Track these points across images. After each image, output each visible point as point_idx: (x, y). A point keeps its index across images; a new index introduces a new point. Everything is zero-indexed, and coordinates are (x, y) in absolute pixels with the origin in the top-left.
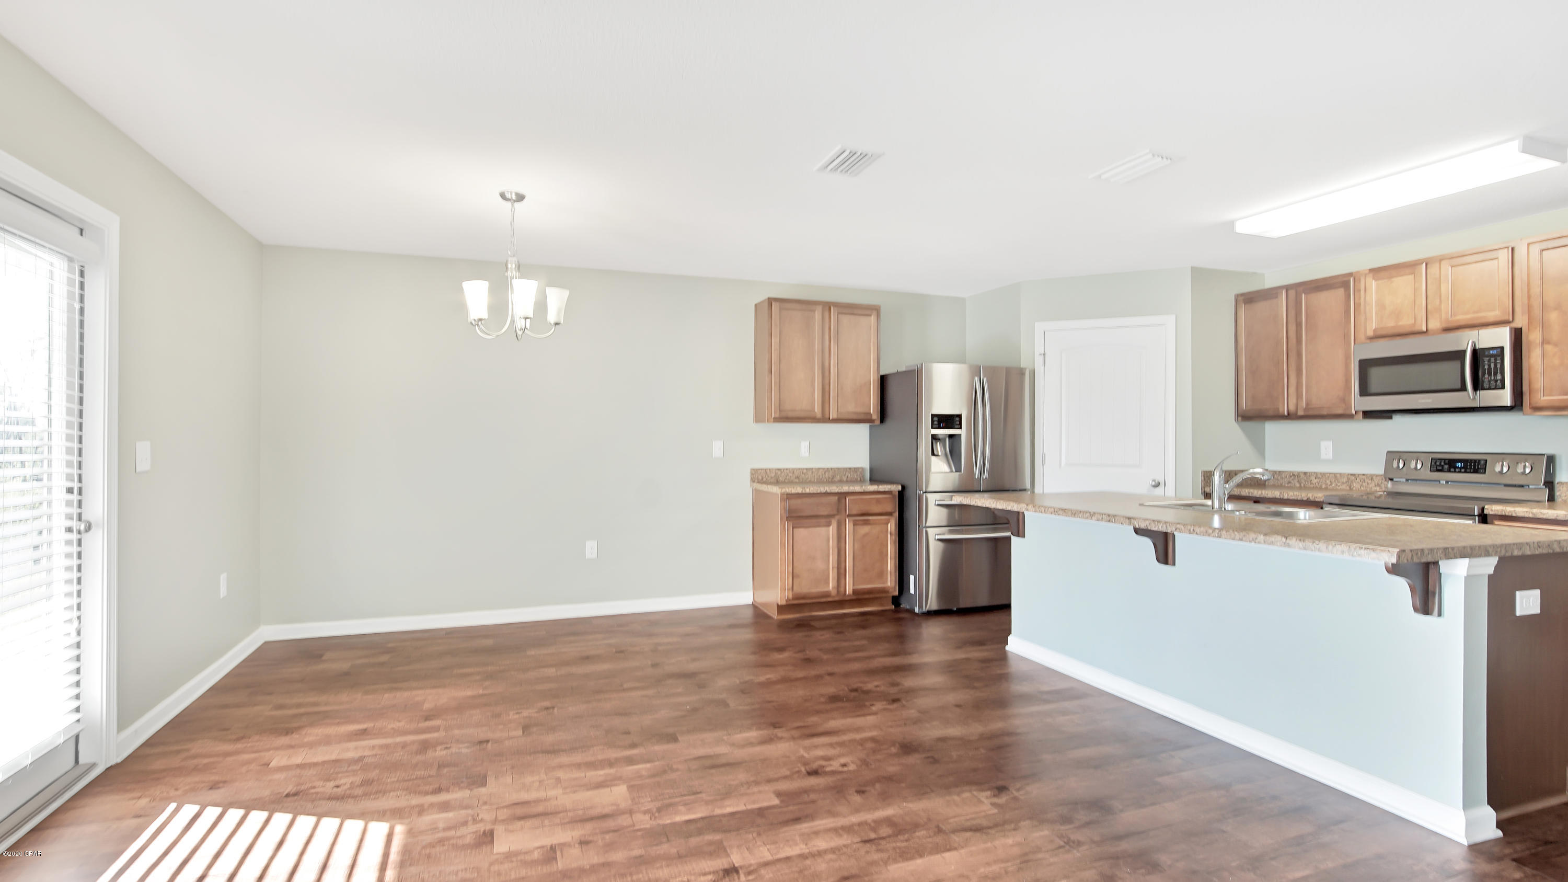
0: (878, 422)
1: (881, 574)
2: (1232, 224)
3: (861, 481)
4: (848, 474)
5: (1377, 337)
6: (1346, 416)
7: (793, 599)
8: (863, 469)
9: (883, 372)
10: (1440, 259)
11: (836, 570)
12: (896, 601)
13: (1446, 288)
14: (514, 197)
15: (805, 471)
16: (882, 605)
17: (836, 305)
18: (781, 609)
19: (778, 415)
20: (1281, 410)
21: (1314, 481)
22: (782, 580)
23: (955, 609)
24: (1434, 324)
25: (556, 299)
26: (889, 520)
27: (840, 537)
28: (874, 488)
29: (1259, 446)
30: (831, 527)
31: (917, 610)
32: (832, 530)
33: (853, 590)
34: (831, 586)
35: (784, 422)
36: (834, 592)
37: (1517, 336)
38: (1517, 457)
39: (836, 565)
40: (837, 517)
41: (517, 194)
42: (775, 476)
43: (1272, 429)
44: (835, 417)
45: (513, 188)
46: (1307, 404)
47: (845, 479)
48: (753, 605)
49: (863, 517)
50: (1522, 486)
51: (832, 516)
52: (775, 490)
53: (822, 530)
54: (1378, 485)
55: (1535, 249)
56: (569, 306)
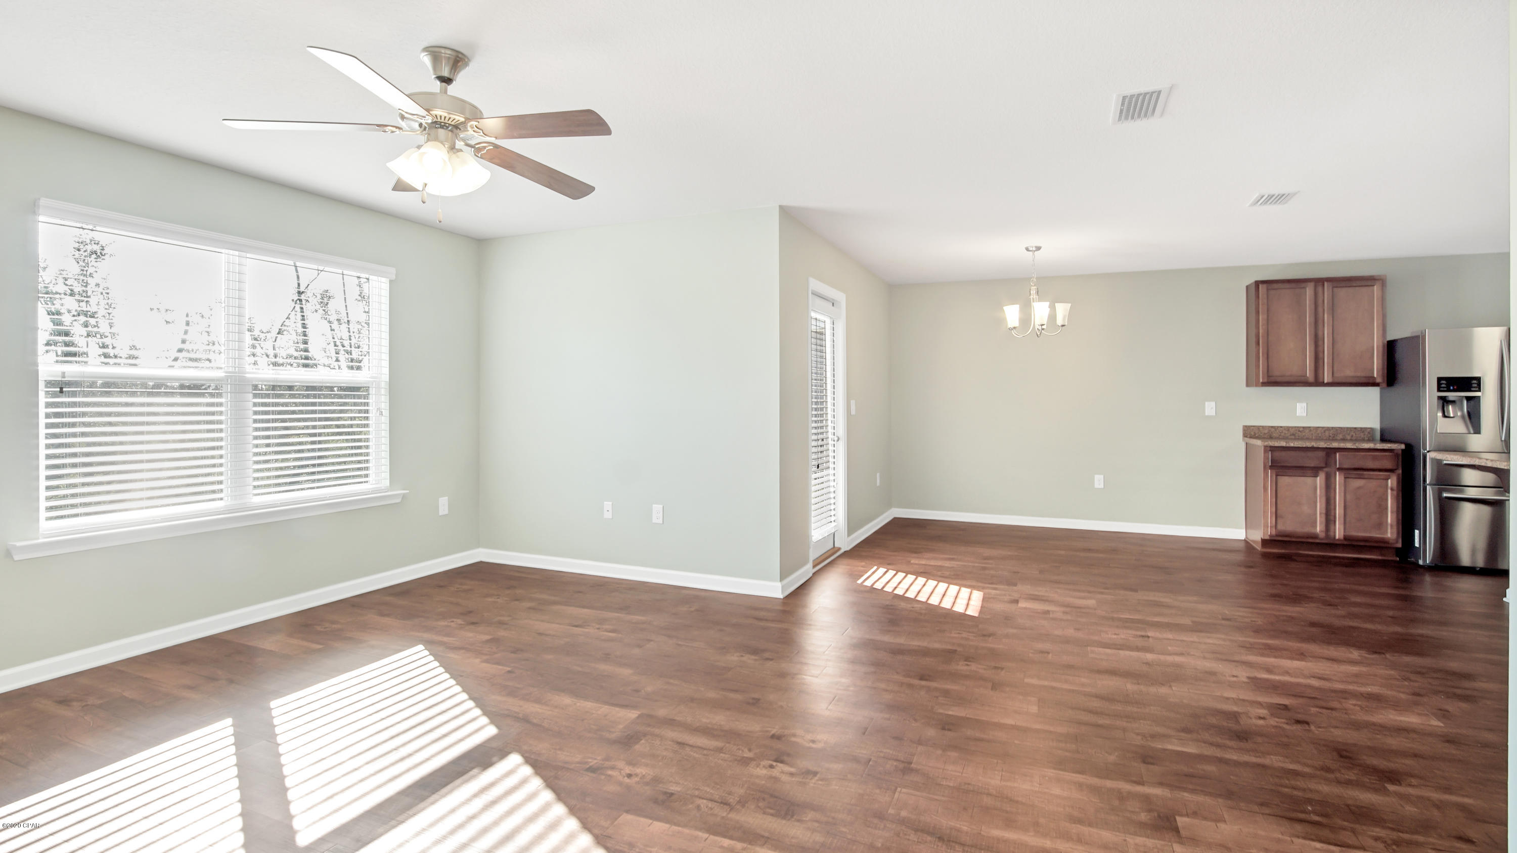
0: (1385, 385)
1: (1380, 525)
3: (1371, 439)
4: (1352, 433)
7: (1277, 535)
8: (1372, 429)
9: (1389, 338)
11: (1324, 516)
12: (1399, 552)
14: (1034, 249)
15: (1301, 429)
16: (1382, 555)
18: (1265, 542)
19: (1266, 380)
22: (1265, 517)
25: (1062, 310)
26: (1389, 475)
27: (1329, 487)
28: (1380, 446)
30: (1318, 478)
31: (1421, 563)
32: (1320, 480)
33: (1344, 535)
34: (1319, 529)
35: (1273, 386)
36: (1322, 535)
39: (1324, 511)
40: (1326, 469)
41: (1036, 247)
42: (1268, 433)
44: (1330, 380)
45: (1033, 243)
47: (1349, 437)
48: (1245, 540)
49: (1356, 471)
51: (1321, 468)
52: (1259, 443)
53: (1309, 480)
56: (1071, 314)
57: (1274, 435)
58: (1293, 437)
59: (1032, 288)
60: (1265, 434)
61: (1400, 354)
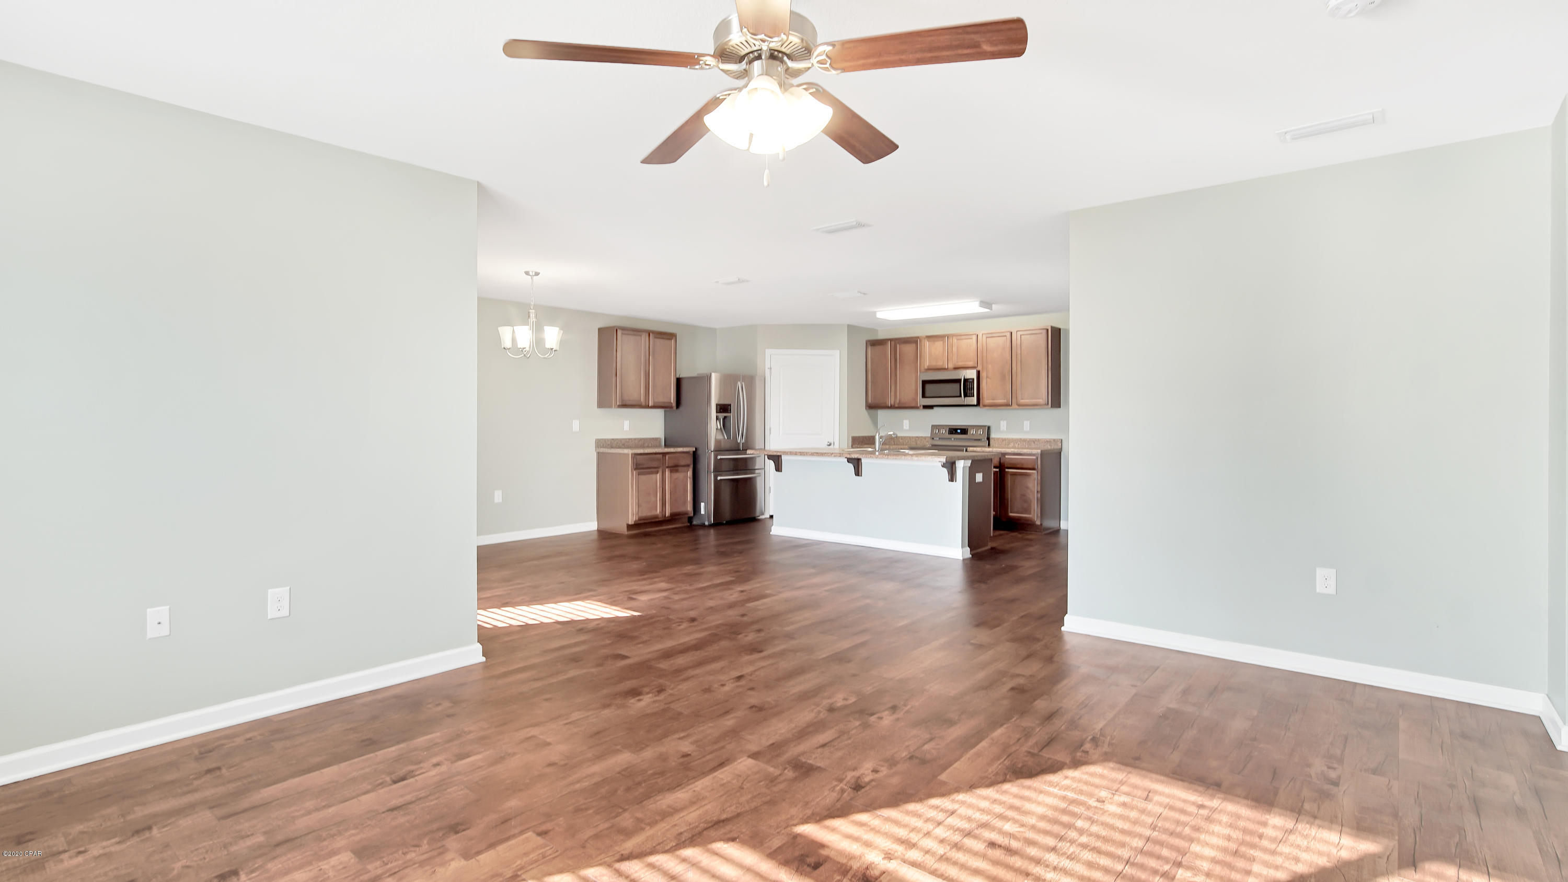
0: (675, 408)
1: (685, 502)
2: (875, 313)
3: (660, 446)
4: (654, 442)
5: (930, 369)
6: (916, 408)
7: (638, 519)
8: (660, 439)
9: (678, 376)
10: (953, 335)
11: (661, 502)
12: (690, 519)
13: (955, 349)
14: (533, 274)
15: (628, 440)
16: (684, 523)
17: (654, 332)
19: (621, 404)
20: (887, 403)
21: (901, 441)
22: (633, 509)
23: (725, 522)
24: (951, 366)
26: (688, 469)
27: (663, 480)
28: (671, 450)
29: (875, 422)
30: (658, 475)
31: (707, 523)
32: (659, 476)
33: (670, 513)
34: (658, 511)
35: (623, 408)
36: (660, 516)
37: (978, 373)
38: (978, 427)
39: (661, 498)
40: (661, 468)
41: (536, 272)
43: (881, 413)
44: (652, 405)
45: (532, 269)
46: (899, 401)
47: (651, 445)
48: (596, 531)
49: (674, 468)
50: (979, 440)
51: (659, 468)
52: (629, 452)
53: (653, 476)
54: (928, 442)
55: (984, 337)
57: (614, 445)
58: (623, 446)
59: (531, 311)
60: (609, 444)
61: (685, 387)
